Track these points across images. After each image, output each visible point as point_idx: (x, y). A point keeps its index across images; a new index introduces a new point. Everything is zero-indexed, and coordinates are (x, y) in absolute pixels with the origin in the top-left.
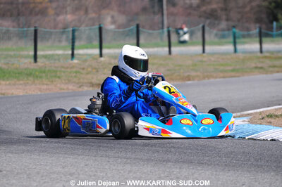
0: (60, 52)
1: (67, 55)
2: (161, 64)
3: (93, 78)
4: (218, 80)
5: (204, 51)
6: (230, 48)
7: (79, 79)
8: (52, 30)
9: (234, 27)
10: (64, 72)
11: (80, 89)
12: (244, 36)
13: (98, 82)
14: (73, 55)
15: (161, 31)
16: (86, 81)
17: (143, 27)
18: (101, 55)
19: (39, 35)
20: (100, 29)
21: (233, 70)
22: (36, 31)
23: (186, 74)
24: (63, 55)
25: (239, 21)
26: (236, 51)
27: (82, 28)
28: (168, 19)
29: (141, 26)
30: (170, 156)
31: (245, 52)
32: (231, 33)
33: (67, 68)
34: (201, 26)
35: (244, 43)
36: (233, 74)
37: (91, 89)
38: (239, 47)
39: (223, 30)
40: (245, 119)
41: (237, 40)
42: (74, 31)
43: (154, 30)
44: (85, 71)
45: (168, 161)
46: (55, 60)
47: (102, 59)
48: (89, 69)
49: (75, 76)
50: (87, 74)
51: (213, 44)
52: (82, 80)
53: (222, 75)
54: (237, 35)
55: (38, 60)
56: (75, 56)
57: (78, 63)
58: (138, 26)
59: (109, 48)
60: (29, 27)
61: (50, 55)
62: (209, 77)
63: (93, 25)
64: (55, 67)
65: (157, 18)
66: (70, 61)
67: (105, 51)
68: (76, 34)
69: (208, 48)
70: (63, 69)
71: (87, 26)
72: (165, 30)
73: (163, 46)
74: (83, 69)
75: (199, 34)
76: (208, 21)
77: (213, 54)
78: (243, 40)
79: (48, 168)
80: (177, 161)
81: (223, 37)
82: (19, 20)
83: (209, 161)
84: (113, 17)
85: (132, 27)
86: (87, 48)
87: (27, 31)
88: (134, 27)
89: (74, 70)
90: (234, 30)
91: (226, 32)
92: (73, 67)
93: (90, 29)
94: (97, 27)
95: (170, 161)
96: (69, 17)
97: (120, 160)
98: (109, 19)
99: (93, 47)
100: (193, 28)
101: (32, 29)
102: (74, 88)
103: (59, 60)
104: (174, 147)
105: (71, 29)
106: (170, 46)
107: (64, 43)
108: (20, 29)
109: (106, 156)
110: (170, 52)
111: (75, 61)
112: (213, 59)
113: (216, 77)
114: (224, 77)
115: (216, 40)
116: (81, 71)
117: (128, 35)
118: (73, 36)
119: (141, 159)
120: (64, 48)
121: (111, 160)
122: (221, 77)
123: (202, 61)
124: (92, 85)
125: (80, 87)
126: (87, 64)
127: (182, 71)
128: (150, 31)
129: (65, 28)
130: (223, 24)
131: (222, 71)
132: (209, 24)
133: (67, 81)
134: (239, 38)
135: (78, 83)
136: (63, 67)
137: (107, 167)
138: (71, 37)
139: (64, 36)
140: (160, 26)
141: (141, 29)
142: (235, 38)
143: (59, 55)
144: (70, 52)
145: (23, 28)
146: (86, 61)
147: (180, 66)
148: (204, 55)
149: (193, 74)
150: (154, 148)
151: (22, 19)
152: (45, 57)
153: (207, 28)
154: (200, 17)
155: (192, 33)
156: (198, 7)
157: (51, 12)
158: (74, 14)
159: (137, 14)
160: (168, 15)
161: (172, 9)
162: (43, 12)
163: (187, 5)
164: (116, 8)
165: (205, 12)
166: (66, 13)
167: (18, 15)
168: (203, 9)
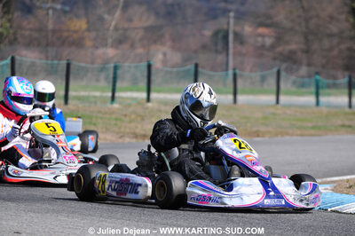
0: (97, 94)
1: (106, 97)
3: (137, 127)
4: (295, 138)
5: (277, 102)
6: (311, 99)
7: (120, 128)
8: (89, 66)
9: (317, 73)
10: (101, 118)
11: (121, 141)
12: (329, 86)
13: (143, 132)
14: (113, 98)
15: (224, 73)
16: (128, 130)
17: (203, 67)
18: (148, 100)
19: (72, 71)
20: (149, 67)
21: (313, 128)
22: (68, 66)
23: (254, 129)
24: (101, 97)
25: (323, 67)
26: (318, 103)
27: (127, 64)
28: (234, 59)
29: (200, 65)
31: (329, 106)
32: (313, 80)
33: (106, 113)
34: (275, 70)
35: (329, 95)
36: (313, 132)
37: (134, 141)
38: (323, 99)
39: (303, 77)
40: (328, 186)
41: (321, 91)
42: (116, 68)
43: (216, 71)
44: (127, 119)
46: (91, 103)
47: (149, 105)
48: (133, 117)
49: (116, 124)
50: (130, 122)
51: (287, 93)
52: (122, 130)
53: (299, 132)
54: (320, 84)
55: (70, 101)
56: (116, 99)
57: (118, 109)
58: (196, 66)
59: (159, 92)
60: (60, 60)
61: (84, 97)
62: (283, 134)
63: (141, 61)
64: (91, 112)
65: (220, 58)
66: (109, 105)
67: (153, 95)
68: (119, 72)
69: (283, 99)
70: (100, 115)
72: (231, 72)
73: (227, 93)
74: (126, 116)
75: (273, 81)
76: (284, 66)
77: (289, 106)
78: (327, 91)
81: (302, 85)
82: (47, 51)
84: (165, 55)
85: (188, 67)
86: (131, 90)
87: (58, 64)
88: (191, 67)
89: (114, 116)
90: (318, 77)
91: (306, 80)
92: (113, 113)
93: (136, 67)
94: (145, 64)
96: (111, 52)
98: (160, 56)
99: (138, 90)
100: (265, 73)
101: (64, 63)
102: (114, 138)
103: (95, 103)
105: (112, 65)
106: (235, 94)
107: (103, 83)
108: (49, 62)
110: (235, 101)
111: (116, 106)
112: (288, 112)
113: (292, 135)
114: (302, 135)
115: (294, 89)
116: (123, 118)
118: (115, 74)
120: (103, 90)
122: (297, 135)
123: (274, 114)
124: (136, 136)
125: (121, 137)
126: (131, 109)
127: (249, 125)
128: (212, 73)
129: (104, 64)
130: (304, 70)
131: (299, 128)
132: (286, 69)
133: (104, 130)
134: (322, 88)
135: (118, 133)
136: (100, 112)
138: (111, 76)
139: (103, 75)
140: (224, 67)
141: (200, 69)
142: (318, 87)
143: (95, 97)
144: (110, 94)
145: (52, 60)
146: (129, 105)
147: (247, 118)
148: (279, 106)
149: (263, 129)
151: (52, 51)
152: (79, 98)
153: (283, 74)
154: (275, 59)
155: (263, 79)
156: (273, 47)
157: (89, 43)
158: (117, 48)
159: (196, 52)
160: (234, 54)
161: (239, 48)
162: (78, 43)
163: (259, 44)
164: (169, 43)
165: (281, 54)
166: (106, 45)
167: (47, 45)
168: (279, 49)
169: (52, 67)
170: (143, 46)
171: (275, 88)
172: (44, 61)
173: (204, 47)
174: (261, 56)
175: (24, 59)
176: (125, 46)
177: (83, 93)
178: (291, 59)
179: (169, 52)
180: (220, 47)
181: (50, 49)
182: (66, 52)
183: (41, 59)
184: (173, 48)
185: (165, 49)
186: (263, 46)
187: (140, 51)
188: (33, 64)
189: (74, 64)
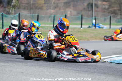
0: (48, 25)
2: (91, 32)
5: (110, 28)
15: (91, 18)
17: (84, 16)
19: (39, 18)
20: (66, 16)
22: (38, 16)
23: (102, 37)
27: (58, 15)
28: (95, 13)
30: (95, 70)
34: (109, 17)
42: (54, 16)
43: (89, 17)
45: (95, 72)
46: (46, 28)
51: (113, 25)
58: (82, 15)
60: (35, 14)
61: (43, 26)
63: (62, 14)
64: (46, 32)
65: (90, 13)
68: (55, 18)
71: (60, 15)
72: (94, 18)
75: (108, 20)
76: (112, 15)
77: (114, 29)
79: (43, 73)
80: (98, 73)
81: (119, 22)
82: (31, 11)
83: (113, 73)
84: (71, 12)
85: (79, 16)
91: (120, 20)
94: (64, 15)
95: (95, 73)
96: (52, 11)
97: (74, 71)
98: (69, 12)
100: (105, 18)
103: (47, 29)
104: (97, 67)
105: (53, 15)
107: (50, 22)
108: (31, 15)
109: (68, 69)
115: (116, 23)
117: (77, 19)
118: (54, 18)
119: (83, 71)
120: (50, 24)
121: (70, 71)
123: (109, 32)
127: (100, 36)
128: (87, 18)
129: (50, 15)
130: (119, 17)
132: (113, 16)
137: (68, 74)
139: (50, 19)
140: (91, 16)
141: (83, 17)
143: (47, 27)
144: (52, 26)
145: (32, 14)
147: (99, 33)
148: (110, 29)
150: (88, 67)
151: (32, 11)
153: (112, 18)
154: (109, 13)
155: (105, 20)
156: (108, 8)
157: (45, 8)
158: (54, 10)
159: (81, 11)
160: (95, 11)
161: (96, 9)
162: (41, 8)
163: (103, 8)
164: (72, 8)
165: (111, 11)
166: (51, 9)
167: (31, 9)
168: (110, 9)
169: (32, 17)
170: (63, 9)
171: (109, 23)
172: (30, 14)
173: (84, 9)
174: (104, 12)
175: (23, 14)
176: (57, 9)
177: (43, 25)
178: (114, 13)
179: (72, 11)
180: (90, 9)
181: (31, 10)
182: (37, 11)
183: (28, 14)
184: (74, 9)
185: (71, 10)
186: (105, 8)
187: (62, 10)
188: (26, 16)
189: (40, 15)
